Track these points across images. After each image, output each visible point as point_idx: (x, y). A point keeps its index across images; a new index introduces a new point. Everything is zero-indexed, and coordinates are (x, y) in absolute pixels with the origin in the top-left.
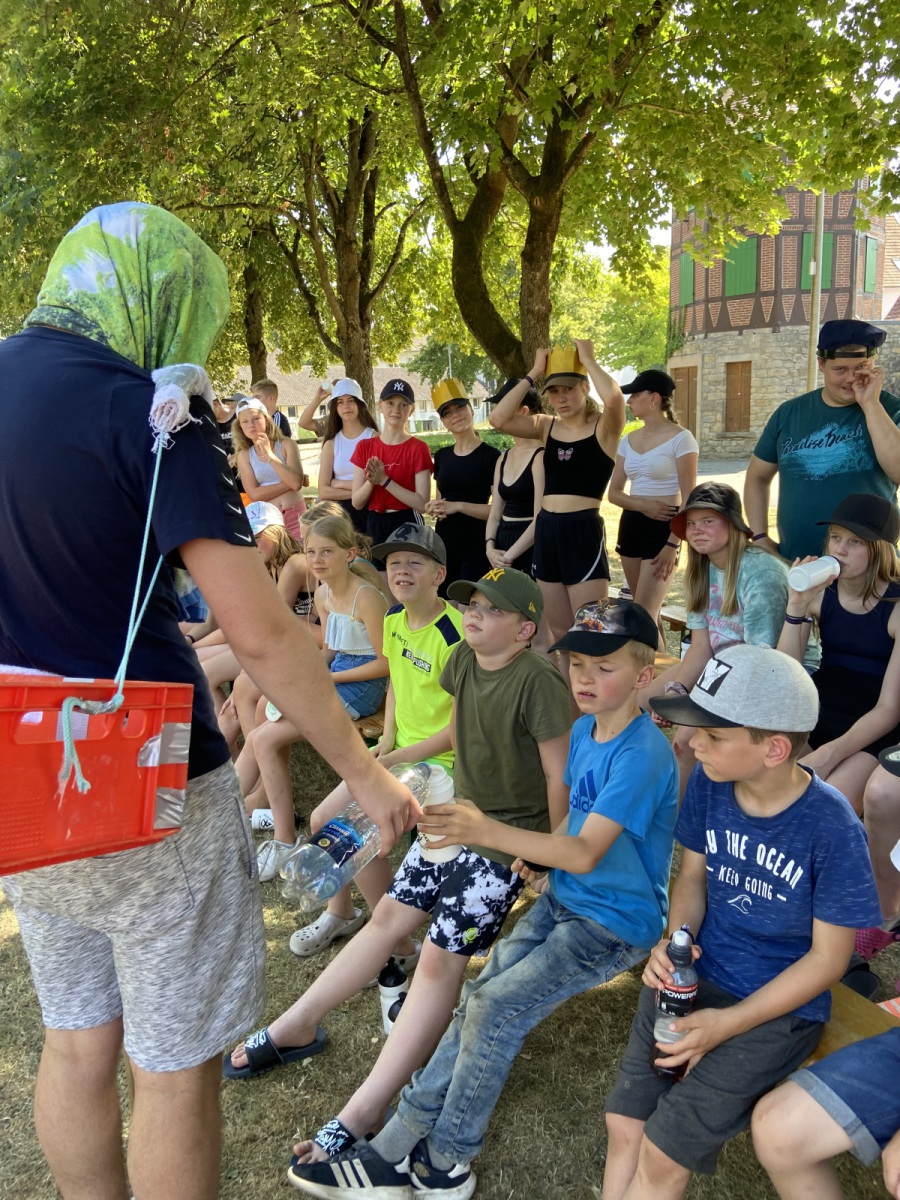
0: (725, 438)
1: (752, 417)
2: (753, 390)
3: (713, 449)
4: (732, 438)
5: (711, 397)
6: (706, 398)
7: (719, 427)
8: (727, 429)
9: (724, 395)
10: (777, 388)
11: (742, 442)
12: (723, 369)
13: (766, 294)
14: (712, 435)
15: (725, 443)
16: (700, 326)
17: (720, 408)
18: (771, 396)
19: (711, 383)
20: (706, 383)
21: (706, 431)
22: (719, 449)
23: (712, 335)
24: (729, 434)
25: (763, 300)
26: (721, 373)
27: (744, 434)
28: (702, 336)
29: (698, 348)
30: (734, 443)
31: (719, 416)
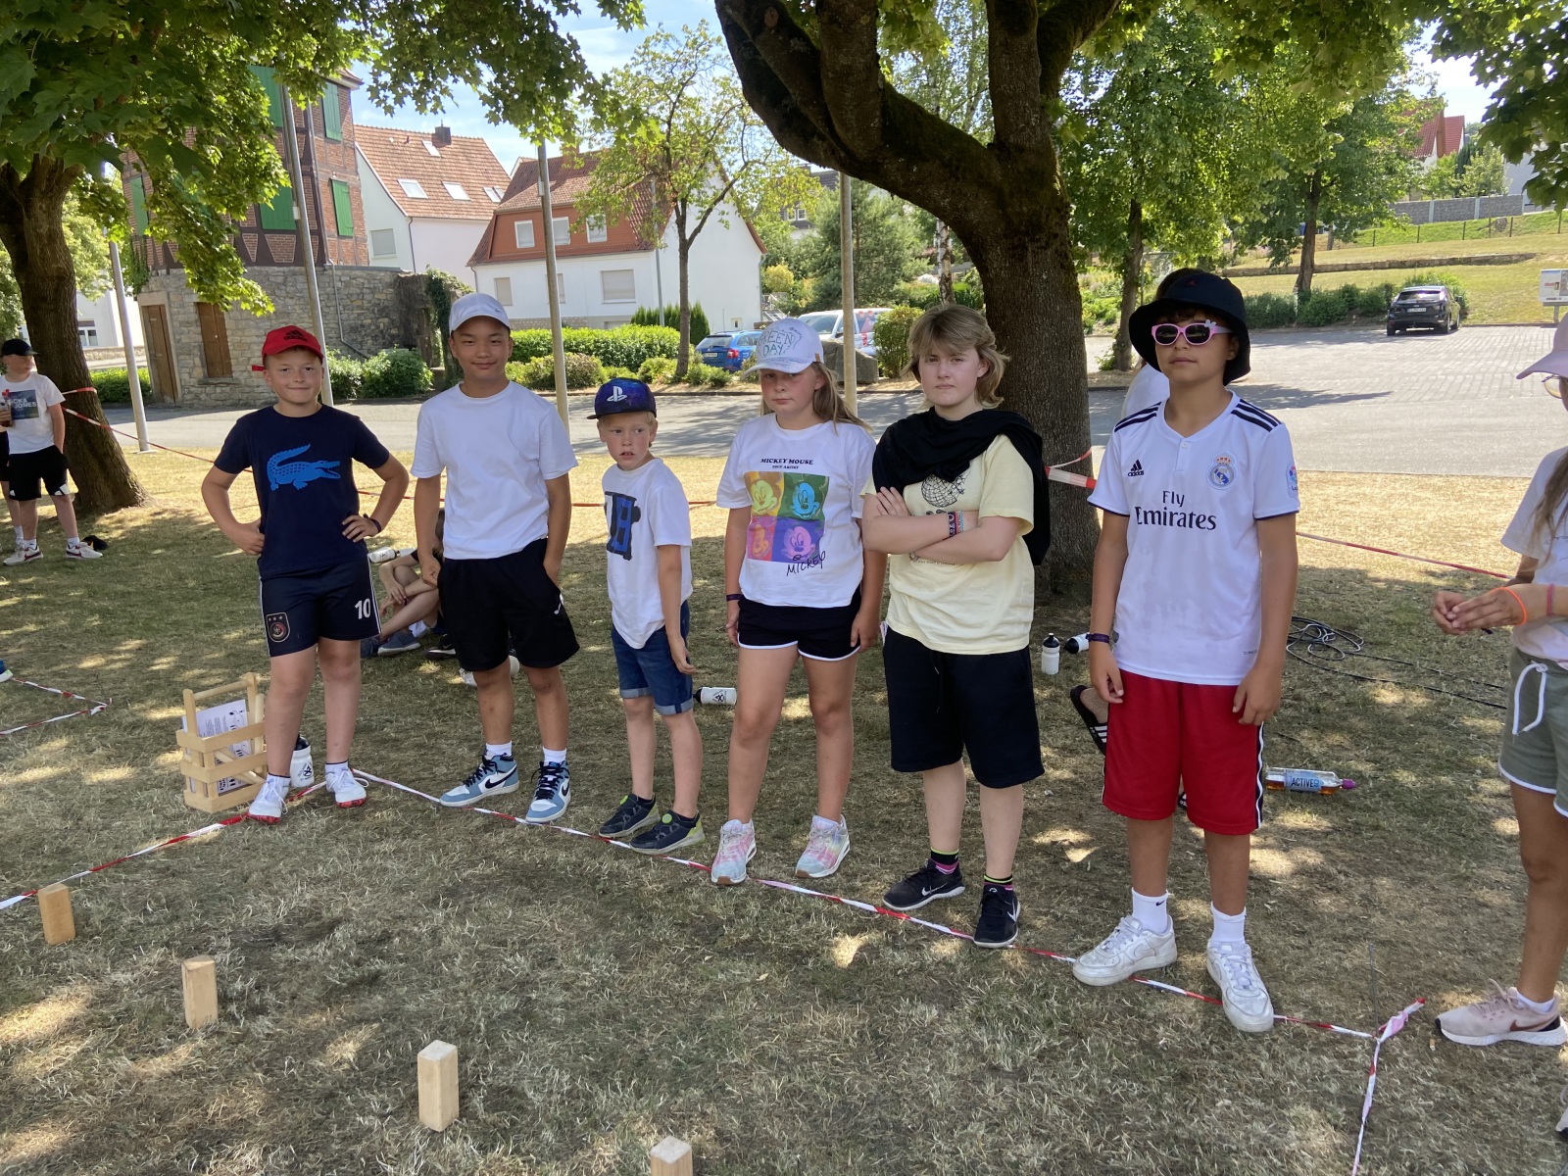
0: (208, 384)
1: (233, 362)
2: (228, 333)
3: (197, 396)
4: (216, 385)
5: (185, 339)
6: (179, 341)
7: (199, 372)
8: (210, 375)
9: (200, 338)
10: (254, 331)
11: (228, 389)
12: (192, 309)
14: (193, 381)
15: (208, 389)
16: (161, 261)
17: (196, 352)
18: (248, 340)
19: (181, 323)
20: (176, 324)
21: (186, 376)
22: (203, 397)
23: (173, 271)
24: (211, 381)
26: (192, 314)
27: (228, 380)
28: (164, 271)
29: (162, 284)
30: (218, 390)
31: (198, 361)
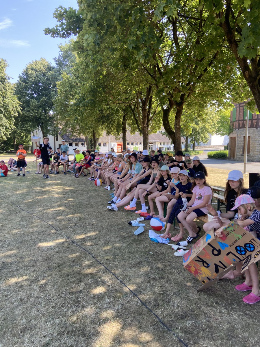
0: (243, 156)
1: (250, 150)
5: (239, 145)
9: (243, 144)
10: (257, 143)
13: (254, 119)
14: (240, 155)
16: (237, 127)
18: (255, 145)
20: (238, 141)
21: (238, 153)
22: (241, 158)
23: (240, 129)
25: (254, 121)
26: (242, 139)
27: (248, 155)
31: (242, 150)
